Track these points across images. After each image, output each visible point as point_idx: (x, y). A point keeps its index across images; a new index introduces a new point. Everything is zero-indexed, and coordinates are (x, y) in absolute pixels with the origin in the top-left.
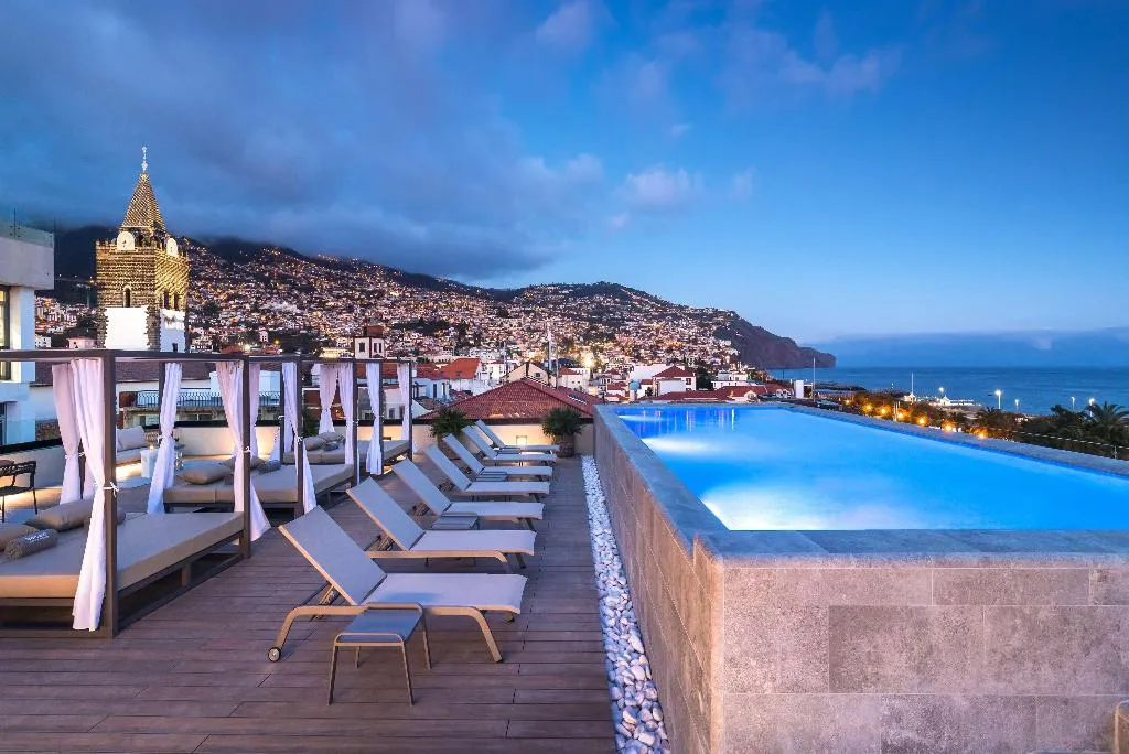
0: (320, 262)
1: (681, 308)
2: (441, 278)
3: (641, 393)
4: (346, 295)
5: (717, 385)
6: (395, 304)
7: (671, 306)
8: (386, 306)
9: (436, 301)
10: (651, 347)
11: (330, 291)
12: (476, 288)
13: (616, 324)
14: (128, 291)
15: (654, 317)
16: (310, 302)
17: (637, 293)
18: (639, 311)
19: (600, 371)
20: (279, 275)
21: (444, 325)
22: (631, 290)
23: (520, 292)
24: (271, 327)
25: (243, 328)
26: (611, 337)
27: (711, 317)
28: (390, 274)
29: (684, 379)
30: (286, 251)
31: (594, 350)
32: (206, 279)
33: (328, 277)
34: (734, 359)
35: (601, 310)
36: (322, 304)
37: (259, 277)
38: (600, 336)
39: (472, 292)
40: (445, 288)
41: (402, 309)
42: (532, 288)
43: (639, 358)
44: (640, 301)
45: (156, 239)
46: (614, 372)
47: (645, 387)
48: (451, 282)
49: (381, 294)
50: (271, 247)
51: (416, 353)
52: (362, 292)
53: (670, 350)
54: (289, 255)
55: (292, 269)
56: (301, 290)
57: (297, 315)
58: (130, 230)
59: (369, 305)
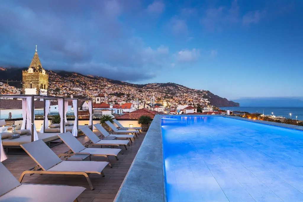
0: (88, 77)
1: (193, 90)
2: (123, 81)
3: (180, 113)
4: (95, 86)
5: (203, 111)
6: (109, 88)
7: (190, 89)
8: (107, 89)
9: (121, 88)
10: (184, 100)
11: (91, 85)
12: (133, 84)
13: (173, 94)
14: (31, 84)
15: (185, 92)
16: (85, 88)
17: (180, 86)
18: (181, 91)
19: (169, 107)
20: (77, 80)
21: (123, 94)
22: (178, 85)
23: (145, 85)
24: (74, 94)
25: (66, 95)
26: (172, 98)
27: (202, 92)
28: (108, 80)
29: (193, 109)
30: (78, 74)
31: (167, 101)
32: (56, 81)
33: (90, 81)
34: (208, 104)
35: (169, 90)
36: (88, 88)
37: (71, 81)
38: (169, 97)
39: (132, 85)
40: (124, 84)
41: (111, 90)
42: (149, 84)
43: (180, 103)
44: (181, 88)
45: (39, 70)
46: (173, 107)
47: (181, 112)
48: (125, 82)
49: (105, 85)
50: (75, 73)
51: (115, 102)
52: (100, 85)
53: (189, 101)
54: (80, 75)
55: (80, 79)
56: (83, 84)
57: (82, 91)
58: (32, 68)
59: (102, 89)
